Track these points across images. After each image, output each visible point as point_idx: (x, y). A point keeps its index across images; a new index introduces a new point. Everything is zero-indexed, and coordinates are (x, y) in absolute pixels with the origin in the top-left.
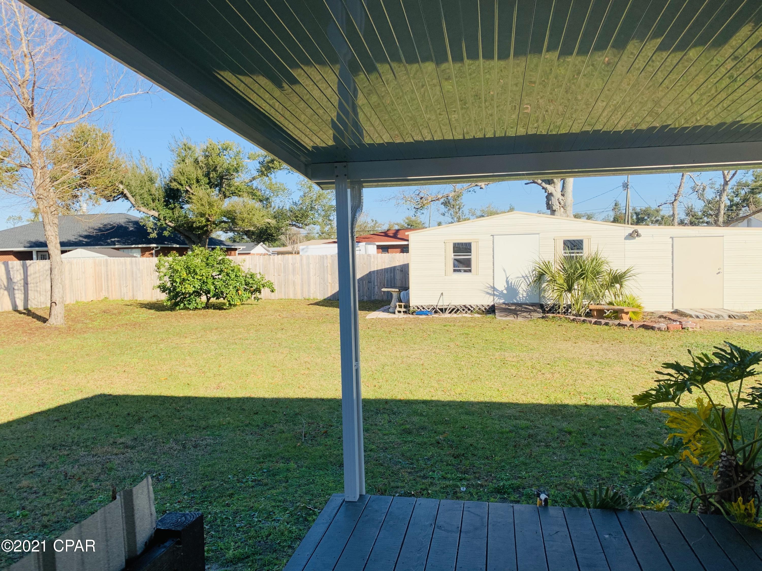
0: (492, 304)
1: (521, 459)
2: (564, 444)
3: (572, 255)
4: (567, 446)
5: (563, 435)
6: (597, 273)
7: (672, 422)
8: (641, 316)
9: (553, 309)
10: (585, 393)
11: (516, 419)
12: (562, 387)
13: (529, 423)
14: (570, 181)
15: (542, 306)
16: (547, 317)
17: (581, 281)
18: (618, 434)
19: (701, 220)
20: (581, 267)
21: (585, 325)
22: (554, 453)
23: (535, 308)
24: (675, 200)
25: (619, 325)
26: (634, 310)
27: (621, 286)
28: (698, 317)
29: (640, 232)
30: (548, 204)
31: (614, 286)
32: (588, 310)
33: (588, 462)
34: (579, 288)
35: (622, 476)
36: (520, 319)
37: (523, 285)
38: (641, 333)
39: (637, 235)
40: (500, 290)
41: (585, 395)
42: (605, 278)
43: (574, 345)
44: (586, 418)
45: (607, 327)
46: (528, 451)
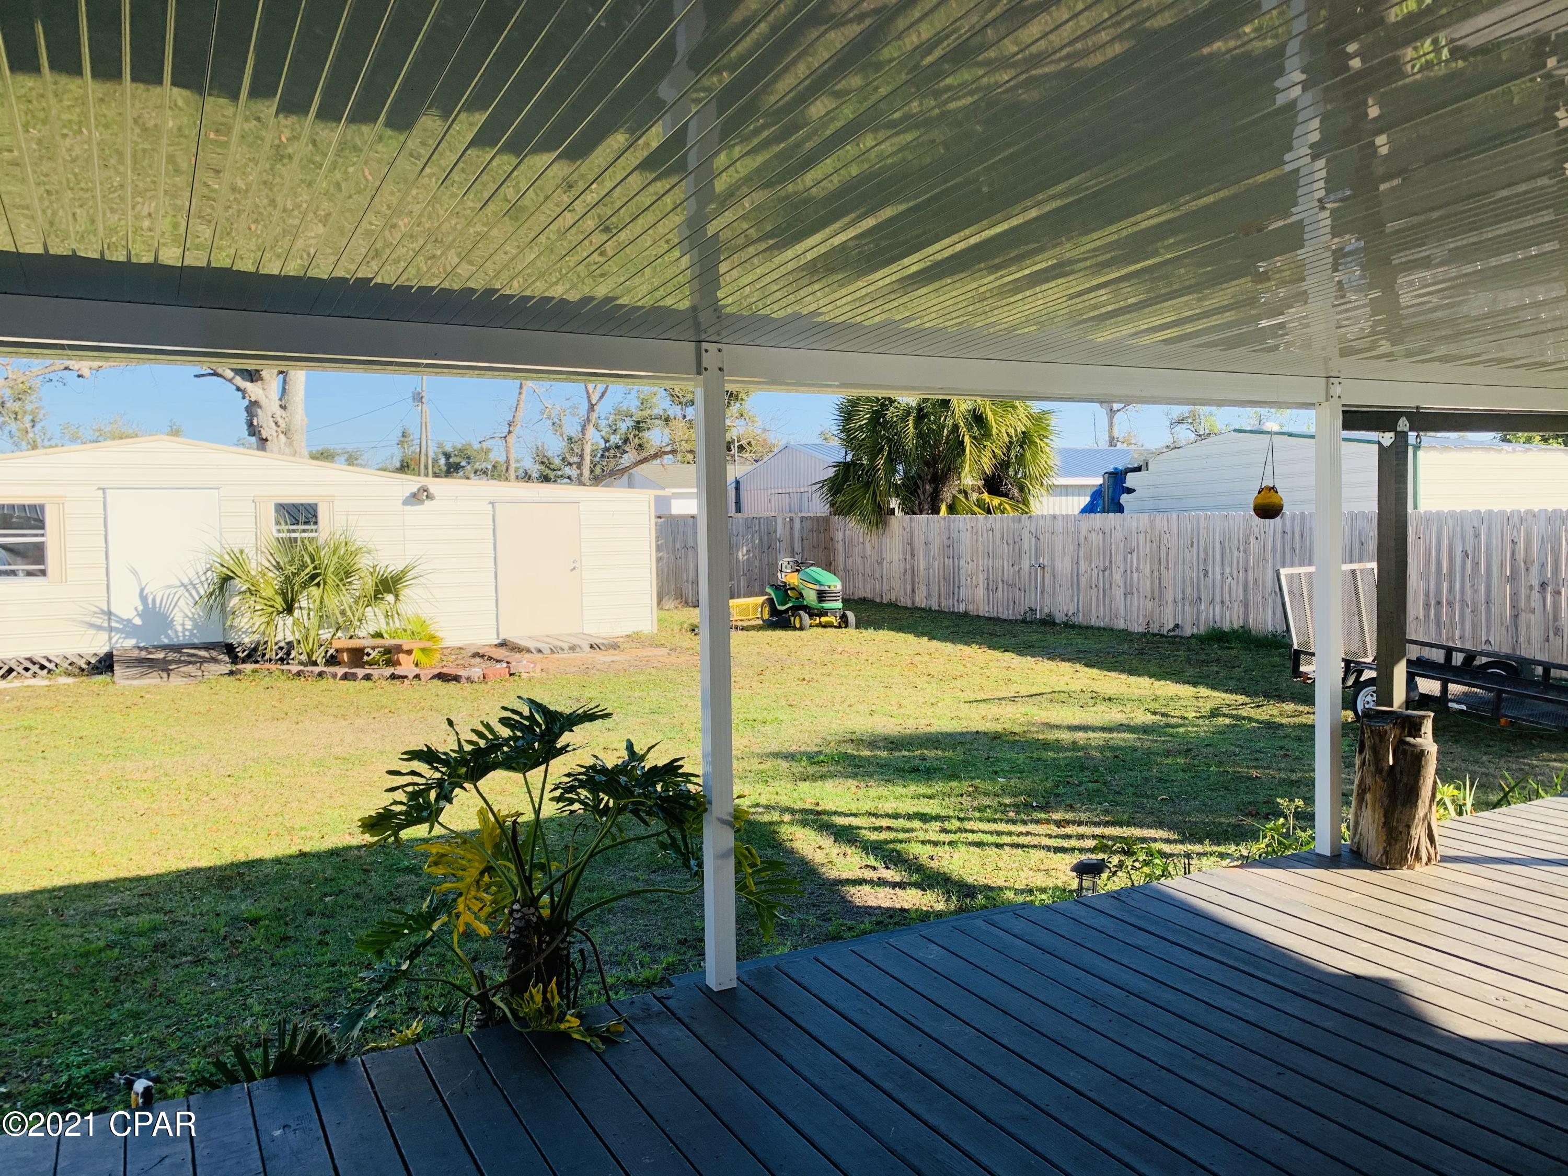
0: (104, 650)
1: (127, 1005)
2: (237, 948)
3: (294, 535)
4: (245, 951)
5: (239, 929)
6: (346, 573)
7: (436, 864)
8: (437, 656)
9: (254, 654)
10: (302, 829)
11: (129, 914)
12: (253, 823)
13: (159, 917)
14: (300, 376)
15: (230, 649)
16: (239, 672)
17: (314, 591)
18: (359, 903)
19: (559, 473)
20: (313, 561)
21: (323, 684)
22: (211, 975)
23: (214, 654)
24: (510, 432)
25: (393, 677)
26: (422, 645)
27: (397, 596)
28: (540, 651)
29: (432, 490)
30: (250, 424)
31: (382, 599)
32: (331, 652)
33: (286, 977)
34: (311, 606)
35: (354, 991)
36: (176, 681)
37: (182, 603)
38: (434, 691)
39: (427, 497)
40: (125, 617)
41: (303, 833)
42: (363, 583)
43: (294, 726)
44: (296, 883)
45: (368, 684)
46: (147, 983)
